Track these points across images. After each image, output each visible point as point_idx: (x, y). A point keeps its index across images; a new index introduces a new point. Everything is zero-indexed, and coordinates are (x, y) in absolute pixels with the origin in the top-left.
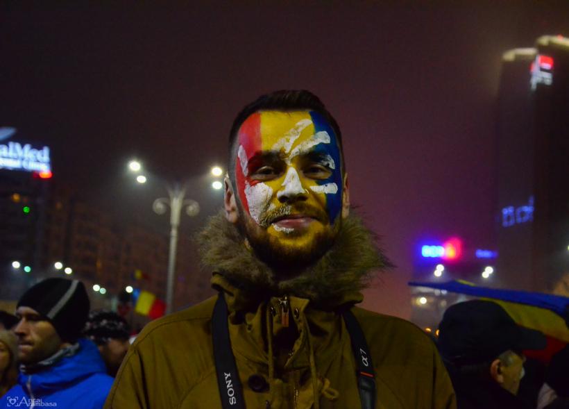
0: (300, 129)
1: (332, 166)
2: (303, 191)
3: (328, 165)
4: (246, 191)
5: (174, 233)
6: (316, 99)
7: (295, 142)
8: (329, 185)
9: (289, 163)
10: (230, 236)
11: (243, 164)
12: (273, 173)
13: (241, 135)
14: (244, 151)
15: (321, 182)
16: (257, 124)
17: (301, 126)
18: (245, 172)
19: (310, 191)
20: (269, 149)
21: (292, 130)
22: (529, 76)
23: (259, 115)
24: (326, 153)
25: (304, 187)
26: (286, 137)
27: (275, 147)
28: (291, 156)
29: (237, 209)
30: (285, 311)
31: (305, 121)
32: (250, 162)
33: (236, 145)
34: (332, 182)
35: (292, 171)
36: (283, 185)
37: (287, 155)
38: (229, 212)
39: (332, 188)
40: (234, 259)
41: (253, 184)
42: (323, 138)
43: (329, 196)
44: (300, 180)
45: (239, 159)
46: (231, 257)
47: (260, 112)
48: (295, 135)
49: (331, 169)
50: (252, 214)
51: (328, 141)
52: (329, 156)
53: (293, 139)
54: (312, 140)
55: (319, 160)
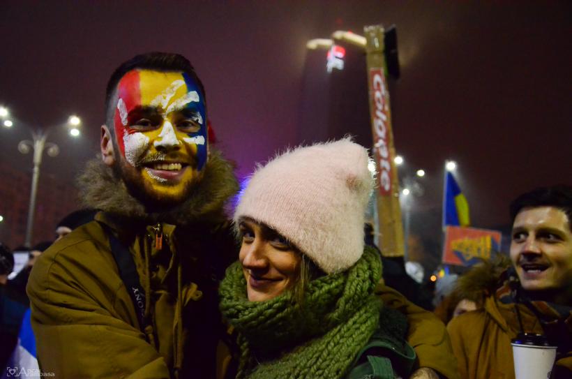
0: (175, 89)
1: (200, 122)
2: (178, 143)
3: (198, 120)
4: (124, 138)
5: (36, 169)
6: (187, 62)
7: (171, 100)
8: (199, 137)
9: (165, 118)
10: (106, 178)
11: (123, 115)
12: (150, 125)
13: (120, 89)
14: (124, 104)
15: (192, 135)
16: (136, 80)
17: (176, 85)
18: (124, 121)
19: (183, 142)
20: (147, 104)
21: (168, 89)
22: (326, 62)
23: (138, 73)
24: (196, 111)
25: (178, 139)
26: (163, 95)
27: (153, 103)
28: (167, 112)
29: (114, 154)
30: (159, 236)
31: (179, 82)
32: (129, 114)
33: (115, 97)
34: (200, 135)
35: (168, 125)
36: (160, 136)
37: (163, 111)
38: (106, 155)
39: (200, 140)
40: (111, 199)
41: (131, 132)
42: (194, 97)
43: (199, 146)
44: (175, 133)
45: (118, 110)
46: (108, 198)
47: (138, 70)
48: (172, 93)
49: (199, 124)
50: (127, 158)
51: (197, 100)
52: (198, 113)
53: (169, 98)
54: (185, 99)
55: (190, 116)
